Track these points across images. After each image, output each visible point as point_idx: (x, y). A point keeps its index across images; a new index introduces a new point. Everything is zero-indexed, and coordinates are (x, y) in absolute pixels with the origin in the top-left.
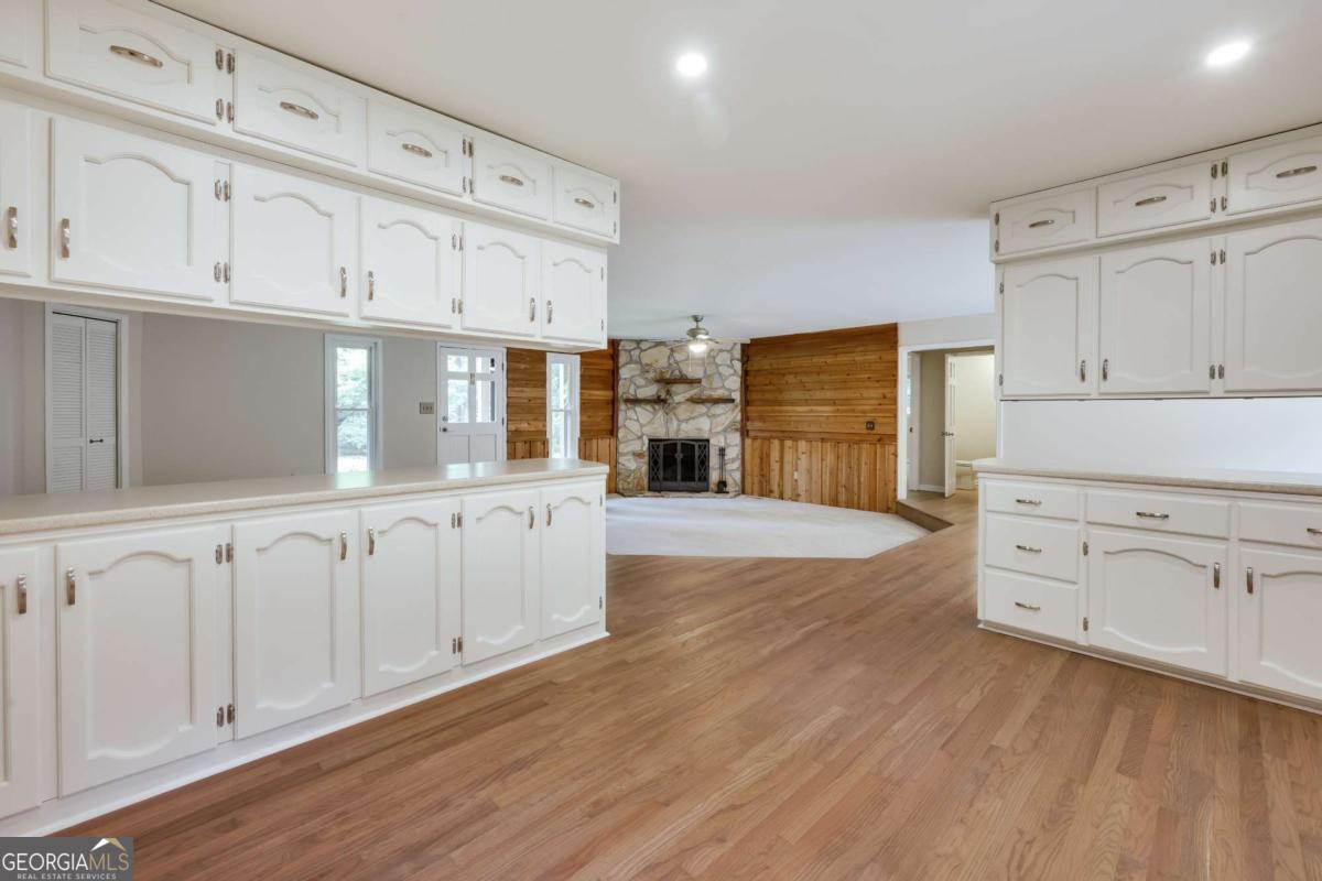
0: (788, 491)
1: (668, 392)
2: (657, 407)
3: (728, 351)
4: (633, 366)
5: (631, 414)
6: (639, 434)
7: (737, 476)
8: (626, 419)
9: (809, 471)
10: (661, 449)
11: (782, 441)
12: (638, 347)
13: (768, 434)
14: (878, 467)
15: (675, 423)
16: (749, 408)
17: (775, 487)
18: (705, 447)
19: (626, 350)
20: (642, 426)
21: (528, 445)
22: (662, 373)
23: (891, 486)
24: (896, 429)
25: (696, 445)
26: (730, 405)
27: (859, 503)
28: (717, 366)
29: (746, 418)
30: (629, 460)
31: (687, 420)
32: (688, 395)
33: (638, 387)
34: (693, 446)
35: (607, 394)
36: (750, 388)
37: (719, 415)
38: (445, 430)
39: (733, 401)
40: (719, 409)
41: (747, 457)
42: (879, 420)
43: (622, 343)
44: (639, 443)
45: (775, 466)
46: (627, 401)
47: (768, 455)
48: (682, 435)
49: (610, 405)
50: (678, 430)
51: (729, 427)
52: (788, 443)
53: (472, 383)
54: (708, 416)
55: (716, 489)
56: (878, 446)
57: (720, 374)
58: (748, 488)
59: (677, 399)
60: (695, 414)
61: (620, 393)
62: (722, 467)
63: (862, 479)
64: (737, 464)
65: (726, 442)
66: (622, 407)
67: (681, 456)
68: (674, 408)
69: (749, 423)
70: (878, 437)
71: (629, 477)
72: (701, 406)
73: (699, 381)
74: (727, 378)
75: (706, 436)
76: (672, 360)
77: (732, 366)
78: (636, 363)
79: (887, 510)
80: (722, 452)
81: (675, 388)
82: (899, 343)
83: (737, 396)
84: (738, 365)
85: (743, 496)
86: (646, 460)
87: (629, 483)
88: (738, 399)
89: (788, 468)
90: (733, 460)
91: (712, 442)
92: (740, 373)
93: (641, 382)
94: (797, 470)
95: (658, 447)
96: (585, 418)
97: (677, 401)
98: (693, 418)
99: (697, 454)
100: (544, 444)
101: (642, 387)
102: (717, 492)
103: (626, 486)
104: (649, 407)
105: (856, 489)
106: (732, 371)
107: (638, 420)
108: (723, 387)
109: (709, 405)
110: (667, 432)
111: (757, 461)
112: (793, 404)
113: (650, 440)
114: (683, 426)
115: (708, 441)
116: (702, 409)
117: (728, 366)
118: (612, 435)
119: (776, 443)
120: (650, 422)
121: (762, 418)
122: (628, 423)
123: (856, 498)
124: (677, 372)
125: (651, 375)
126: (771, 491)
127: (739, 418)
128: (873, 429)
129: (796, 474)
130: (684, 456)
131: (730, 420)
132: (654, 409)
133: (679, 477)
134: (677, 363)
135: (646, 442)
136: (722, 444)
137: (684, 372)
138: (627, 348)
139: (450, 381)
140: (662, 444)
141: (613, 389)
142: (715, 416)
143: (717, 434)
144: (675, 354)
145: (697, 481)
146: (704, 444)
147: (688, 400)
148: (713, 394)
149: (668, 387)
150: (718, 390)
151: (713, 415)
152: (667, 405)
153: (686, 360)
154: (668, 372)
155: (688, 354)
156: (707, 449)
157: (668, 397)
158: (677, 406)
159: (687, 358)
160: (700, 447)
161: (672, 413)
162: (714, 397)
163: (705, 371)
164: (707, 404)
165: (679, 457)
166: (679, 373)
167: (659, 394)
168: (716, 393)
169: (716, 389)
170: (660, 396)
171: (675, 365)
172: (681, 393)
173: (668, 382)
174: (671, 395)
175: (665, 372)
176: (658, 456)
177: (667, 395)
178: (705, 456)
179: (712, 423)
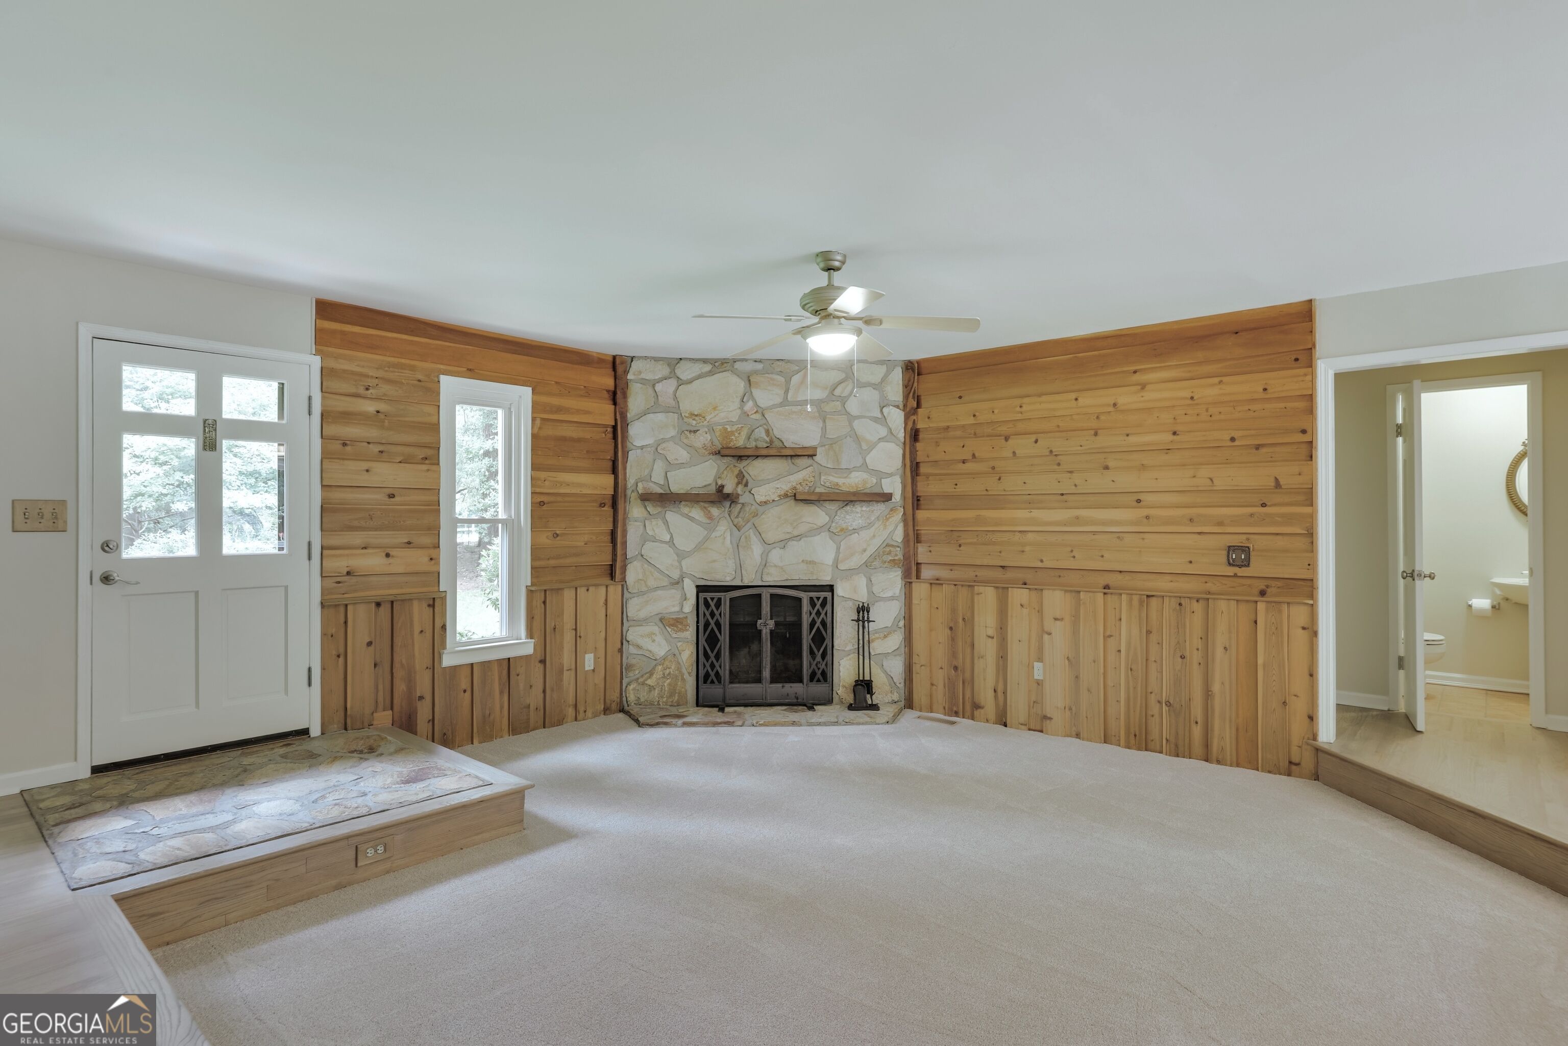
0: (1018, 706)
1: (741, 479)
2: (715, 511)
3: (875, 386)
4: (660, 417)
5: (656, 528)
6: (676, 575)
7: (896, 667)
8: (645, 539)
9: (1073, 662)
10: (726, 608)
11: (1003, 590)
12: (673, 374)
13: (970, 574)
14: (1260, 661)
15: (757, 549)
16: (921, 515)
17: (986, 697)
18: (824, 602)
19: (644, 382)
20: (681, 555)
21: (385, 610)
22: (726, 434)
23: (1299, 707)
24: (1312, 565)
25: (805, 597)
26: (880, 508)
27: (1207, 745)
28: (851, 418)
29: (914, 536)
30: (651, 635)
31: (783, 543)
32: (785, 486)
33: (671, 465)
34: (799, 600)
35: (603, 483)
36: (923, 469)
37: (855, 531)
38: (106, 579)
39: (887, 497)
40: (856, 516)
41: (919, 625)
42: (1257, 543)
43: (636, 366)
44: (675, 593)
45: (987, 648)
46: (646, 498)
47: (969, 621)
48: (774, 577)
49: (608, 509)
50: (765, 563)
51: (874, 557)
52: (1018, 595)
53: (210, 445)
54: (832, 534)
55: (850, 699)
56: (1261, 606)
57: (857, 439)
58: (920, 694)
59: (762, 493)
60: (802, 529)
61: (631, 482)
62: (862, 649)
63: (1216, 688)
64: (896, 640)
65: (871, 592)
66: (635, 511)
67: (771, 624)
68: (756, 515)
69: (921, 549)
70: (1261, 585)
71: (651, 674)
72: (813, 509)
73: (810, 453)
74: (872, 446)
75: (825, 579)
76: (749, 405)
77: (882, 420)
78: (667, 410)
79: (1290, 768)
80: (863, 612)
81: (756, 469)
82: (1319, 351)
83: (894, 486)
84: (896, 418)
85: (910, 714)
86: (690, 634)
87: (651, 688)
88: (897, 497)
89: (1017, 652)
90: (887, 633)
91: (839, 591)
92: (901, 435)
93: (679, 454)
94: (1040, 660)
95: (718, 604)
96: (544, 539)
97: (759, 498)
98: (799, 537)
99: (806, 620)
100: (432, 606)
101: (681, 465)
102: (851, 708)
103: (644, 696)
104: (696, 513)
105: (1197, 711)
106: (883, 432)
107: (671, 543)
108: (864, 467)
109: (832, 507)
110: (738, 567)
111: (942, 635)
112: (1032, 501)
113: (701, 589)
114: (775, 556)
115: (831, 588)
116: (817, 516)
117: (875, 420)
118: (612, 576)
119: (988, 596)
120: (699, 547)
121: (954, 536)
122: (649, 550)
123: (1197, 731)
124: (760, 433)
125: (702, 439)
126: (977, 706)
127: (899, 536)
128: (1247, 564)
129: (1038, 666)
130: (777, 624)
131: (878, 542)
132: (711, 518)
133: (766, 674)
134: (762, 412)
135: (691, 592)
136: (862, 597)
137: (777, 433)
138: (649, 377)
139: (128, 439)
140: (726, 596)
141: (614, 471)
142: (845, 532)
143: (851, 572)
144: (756, 392)
145: (805, 681)
146: (822, 595)
147: (786, 496)
148: (841, 481)
149: (742, 465)
150: (853, 474)
151: (842, 530)
152: (739, 506)
153: (781, 405)
154: (739, 431)
155: (787, 392)
156: (828, 607)
157: (740, 490)
158: (761, 509)
159: (785, 403)
160: (812, 603)
161: (750, 525)
162: (845, 489)
163: (824, 429)
164: (827, 505)
165: (766, 625)
166: (763, 435)
167: (719, 483)
168: (847, 481)
169: (849, 470)
170: (722, 486)
171: (758, 416)
172: (768, 481)
173: (740, 456)
174: (746, 485)
175: (732, 433)
176: (718, 625)
177: (738, 483)
178: (824, 623)
179: (838, 549)
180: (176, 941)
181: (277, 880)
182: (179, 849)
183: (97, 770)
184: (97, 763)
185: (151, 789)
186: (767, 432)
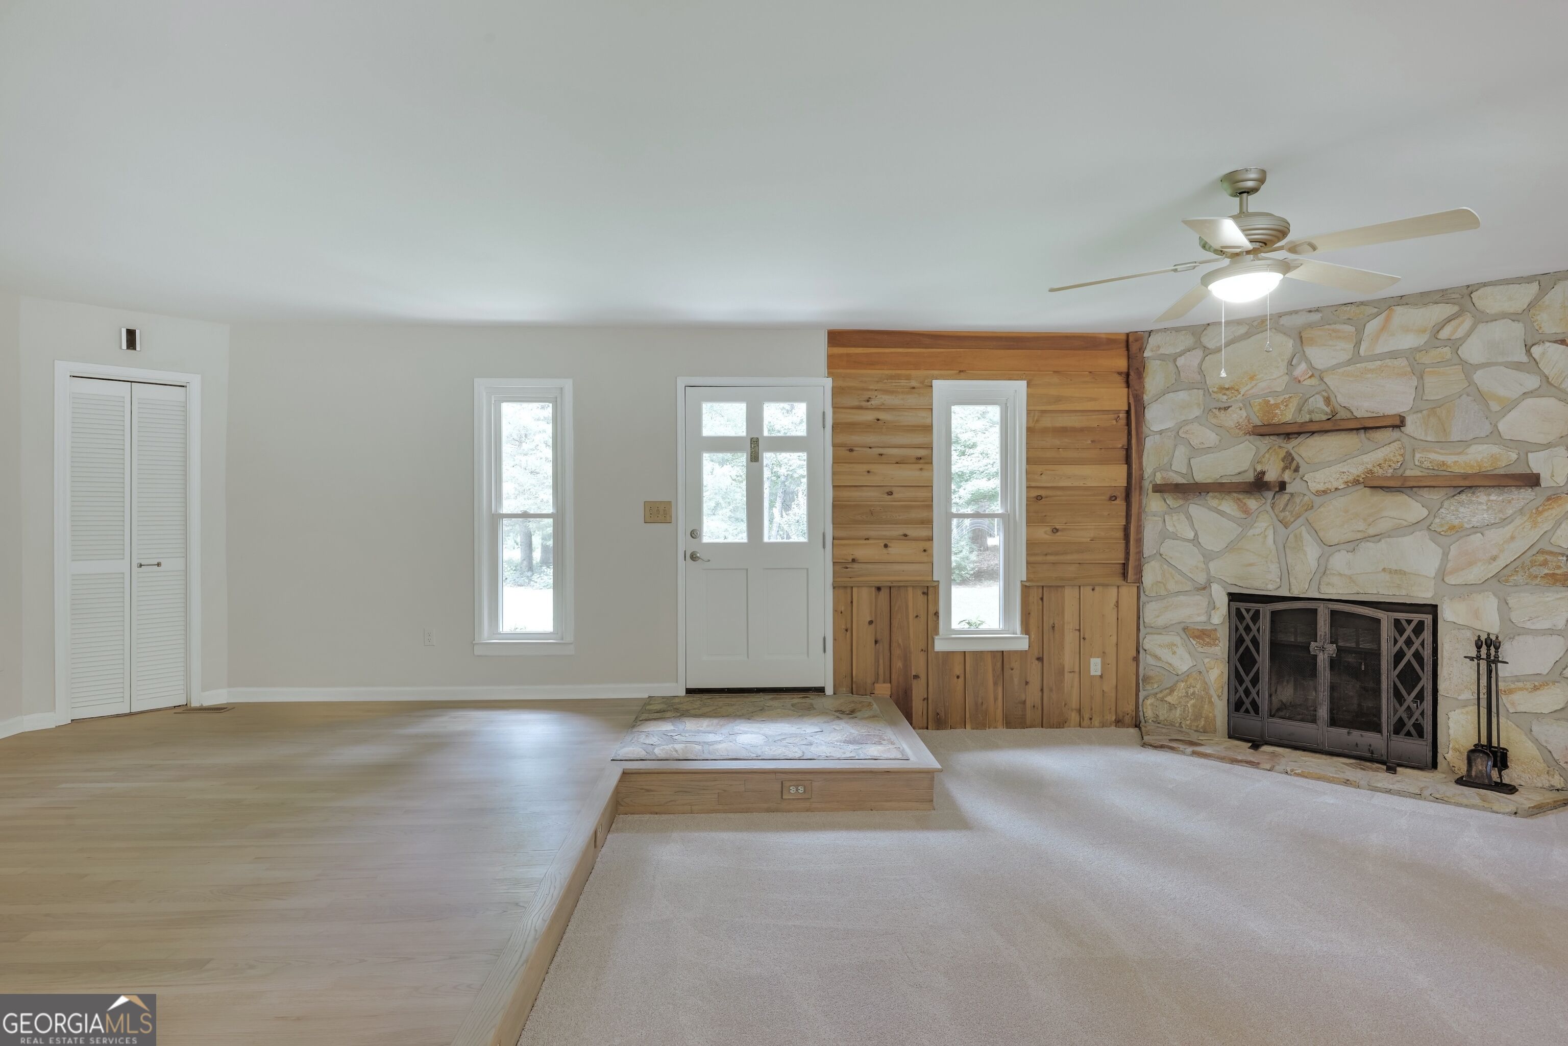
1: (1289, 462)
2: (1252, 503)
3: (1516, 318)
4: (1182, 395)
5: (1178, 524)
6: (1201, 579)
8: (1165, 536)
10: (1265, 623)
12: (1198, 344)
15: (1312, 552)
18: (1419, 627)
19: (1163, 358)
20: (1208, 557)
21: (884, 594)
22: (1268, 408)
25: (1384, 617)
26: (1523, 497)
28: (1468, 369)
30: (1171, 645)
31: (1352, 545)
32: (1355, 468)
33: (1195, 451)
34: (1376, 622)
35: (1116, 475)
37: (1476, 529)
38: (694, 557)
39: (1540, 480)
40: (1478, 508)
43: (1153, 341)
44: (1200, 600)
46: (1159, 489)
48: (1338, 588)
49: (1120, 503)
50: (1322, 571)
53: (755, 457)
54: (1433, 533)
55: (1462, 768)
57: (1484, 396)
59: (1318, 480)
60: (1383, 526)
61: (1148, 471)
62: (1488, 700)
64: (1558, 696)
65: (1504, 620)
66: (1154, 504)
67: (1332, 649)
68: (1310, 507)
71: (1172, 690)
72: (1401, 498)
73: (1395, 423)
74: (1509, 405)
75: (1423, 596)
76: (1301, 369)
77: (1530, 365)
78: (1191, 387)
80: (1489, 649)
81: (1310, 449)
84: (1558, 359)
86: (1221, 648)
87: (1172, 707)
90: (1539, 683)
91: (1447, 614)
93: (1207, 436)
95: (1256, 617)
96: (1043, 533)
97: (1314, 486)
98: (1377, 537)
99: (1387, 650)
100: (926, 594)
101: (1208, 450)
102: (1460, 781)
103: (1163, 714)
104: (1228, 505)
106: (1533, 382)
107: (1195, 541)
108: (1497, 437)
109: (1434, 496)
110: (1286, 576)
113: (1233, 597)
114: (1339, 561)
115: (1433, 610)
116: (1410, 507)
117: (1517, 366)
118: (1124, 575)
120: (1231, 547)
122: (1170, 548)
124: (1318, 403)
125: (1236, 416)
130: (1340, 650)
131: (1521, 546)
132: (1247, 511)
133: (1323, 712)
134: (1318, 374)
135: (1222, 601)
136: (1491, 626)
137: (1342, 400)
138: (1170, 350)
140: (1269, 609)
141: (1128, 460)
142: (1456, 531)
143: (1470, 589)
144: (1311, 352)
145: (1385, 730)
146: (1416, 617)
147: (1356, 482)
148: (1450, 459)
149: (1291, 445)
150: (1474, 449)
151: (1452, 528)
152: (1286, 497)
153: (1349, 362)
154: (1286, 403)
155: (1358, 344)
156: (1427, 635)
157: (1287, 477)
158: (1318, 500)
159: (1356, 358)
160: (1398, 626)
161: (1301, 520)
162: (1457, 470)
163: (1420, 390)
164: (1426, 494)
165: (1323, 649)
166: (1321, 404)
167: (1259, 468)
168: (1461, 459)
169: (1466, 444)
170: (1263, 473)
171: (1314, 381)
172: (1330, 464)
173: (1289, 432)
174: (1297, 470)
175: (1277, 406)
176: (1255, 642)
177: (1284, 469)
178: (1419, 657)
179: (1446, 554)
180: (660, 813)
181: (725, 791)
182: (676, 751)
183: (689, 691)
184: (690, 686)
185: (705, 710)
186: (1327, 401)
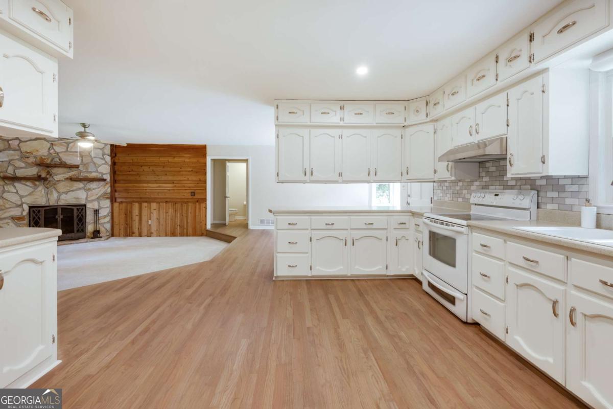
0: (145, 231)
1: (48, 173)
2: (37, 183)
3: (101, 149)
5: (9, 188)
6: (19, 203)
7: (108, 226)
8: (5, 192)
9: (158, 219)
10: (43, 213)
11: (140, 204)
12: (17, 138)
13: (132, 200)
14: (197, 214)
15: (55, 195)
16: (117, 185)
17: (136, 230)
18: (82, 209)
19: (3, 140)
20: (22, 197)
22: (42, 159)
23: (204, 222)
24: (206, 195)
25: (75, 208)
26: (102, 183)
27: (187, 233)
28: (92, 158)
29: (114, 190)
30: (8, 223)
31: (66, 193)
32: (67, 176)
33: (16, 168)
34: (73, 209)
36: (117, 173)
37: (93, 189)
39: (105, 180)
40: (94, 185)
41: (116, 214)
42: (197, 191)
44: (19, 209)
45: (136, 219)
46: (5, 178)
47: (131, 212)
48: (62, 203)
50: (59, 199)
51: (100, 196)
52: (145, 205)
54: (85, 190)
55: (92, 236)
56: (197, 204)
57: (94, 164)
58: (116, 231)
59: (57, 178)
60: (74, 188)
62: (96, 221)
63: (189, 221)
64: (108, 219)
65: (99, 206)
67: (62, 217)
68: (55, 184)
69: (116, 194)
70: (197, 200)
72: (78, 183)
73: (77, 167)
74: (100, 166)
75: (83, 202)
76: (52, 151)
77: (103, 159)
78: (15, 150)
79: (202, 235)
80: (96, 212)
81: (55, 170)
82: (207, 155)
83: (107, 177)
84: (108, 159)
85: (112, 238)
86: (27, 222)
88: (108, 180)
89: (144, 218)
90: (105, 217)
91: (88, 206)
92: (110, 163)
93: (20, 164)
94: (150, 220)
95: (39, 211)
98: (73, 191)
99: (75, 215)
101: (22, 168)
102: (92, 238)
104: (29, 183)
105: (185, 227)
106: (104, 162)
107: (17, 193)
108: (97, 171)
109: (86, 182)
110: (48, 200)
111: (123, 216)
112: (148, 182)
113: (30, 207)
114: (63, 196)
115: (85, 205)
116: (81, 185)
117: (101, 158)
119: (136, 206)
120: (30, 194)
121: (127, 190)
122: (6, 195)
123: (185, 230)
124: (57, 160)
125: (31, 160)
126: (133, 233)
127: (109, 190)
128: (194, 196)
129: (150, 221)
130: (64, 217)
131: (102, 192)
132: (35, 184)
134: (56, 152)
135: (26, 208)
136: (96, 207)
137: (63, 160)
138: (6, 138)
140: (43, 209)
142: (90, 189)
143: (93, 200)
144: (55, 147)
145: (75, 232)
146: (81, 207)
147: (67, 179)
148: (88, 175)
149: (49, 169)
150: (93, 173)
151: (89, 189)
152: (48, 182)
153: (65, 152)
154: (48, 159)
155: (67, 148)
156: (84, 211)
157: (48, 176)
158: (57, 183)
159: (67, 151)
160: (78, 210)
161: (52, 187)
162: (89, 177)
163: (82, 160)
164: (84, 182)
165: (59, 217)
166: (58, 160)
167: (39, 174)
168: (91, 175)
169: (91, 172)
170: (41, 175)
171: (55, 154)
172: (60, 174)
173: (48, 166)
174: (51, 175)
175: (45, 159)
176: (39, 218)
177: (47, 175)
178: (82, 215)
179: (87, 194)
186: (60, 160)
